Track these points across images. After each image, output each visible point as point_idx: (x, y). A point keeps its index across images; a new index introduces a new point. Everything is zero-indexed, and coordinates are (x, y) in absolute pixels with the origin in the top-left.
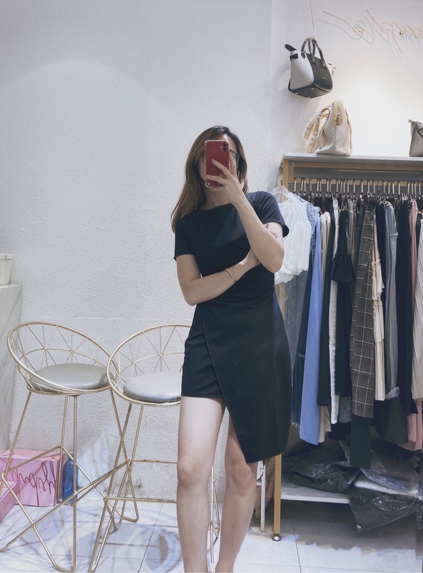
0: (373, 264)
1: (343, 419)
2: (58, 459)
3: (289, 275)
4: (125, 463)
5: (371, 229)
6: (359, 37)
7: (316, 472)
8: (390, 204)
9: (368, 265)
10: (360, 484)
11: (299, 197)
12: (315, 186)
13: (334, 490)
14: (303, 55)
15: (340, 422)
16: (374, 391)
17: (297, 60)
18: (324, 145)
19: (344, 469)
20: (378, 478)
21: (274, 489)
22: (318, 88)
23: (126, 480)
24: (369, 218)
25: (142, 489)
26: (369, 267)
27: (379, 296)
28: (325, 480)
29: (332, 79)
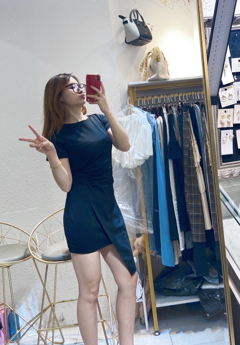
0: (192, 144)
1: (188, 246)
2: (3, 313)
3: (142, 160)
4: (50, 306)
5: (188, 123)
6: (165, 5)
7: (176, 285)
8: (197, 106)
9: (190, 145)
10: (205, 287)
11: (141, 110)
12: (150, 101)
13: (189, 294)
14: (131, 21)
15: (187, 248)
17: (127, 24)
18: (152, 75)
19: (194, 279)
20: (215, 280)
21: (151, 302)
22: (143, 40)
23: (52, 317)
24: (186, 116)
25: (65, 321)
26: (190, 146)
27: (199, 164)
28: (183, 289)
29: (152, 33)
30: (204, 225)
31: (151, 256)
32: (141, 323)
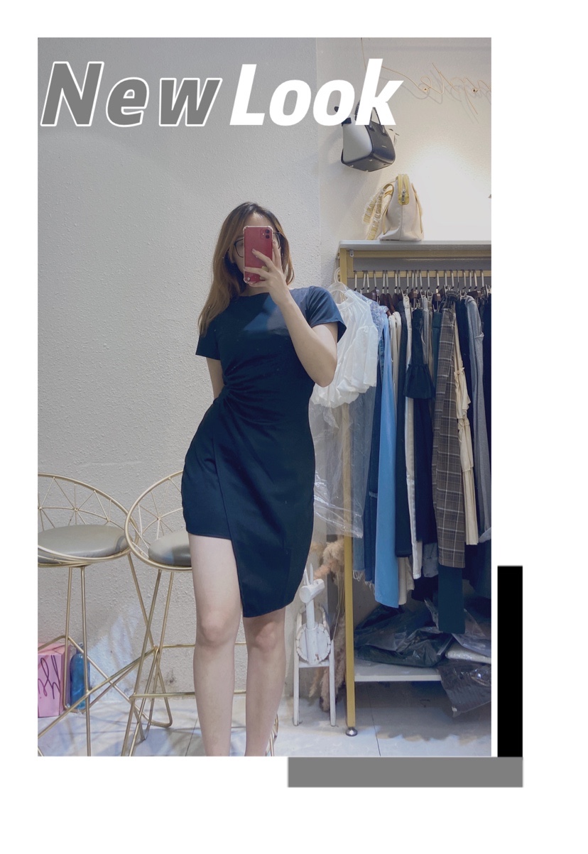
0: (455, 373)
1: (428, 573)
2: (62, 653)
3: (353, 393)
4: (152, 652)
5: (451, 331)
6: (425, 96)
7: (397, 643)
8: (472, 298)
9: (450, 375)
10: (454, 655)
11: (361, 295)
12: (380, 280)
13: (421, 665)
15: (425, 576)
16: (465, 534)
17: (349, 125)
18: (389, 230)
19: (433, 636)
20: (475, 645)
21: (345, 670)
22: (377, 159)
23: (154, 674)
24: (448, 317)
25: (175, 684)
26: (451, 377)
27: (465, 413)
28: (410, 653)
29: (395, 148)
30: (463, 536)
31: (354, 581)
32: (321, 707)
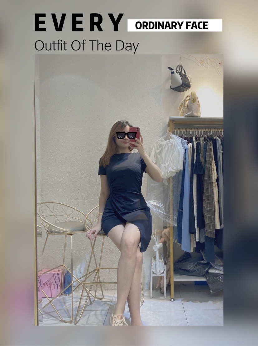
0: (212, 166)
2: (61, 272)
3: (174, 172)
5: (210, 150)
6: (202, 65)
7: (190, 267)
8: (219, 138)
10: (211, 271)
11: (177, 136)
12: (184, 132)
13: (199, 275)
14: (177, 72)
15: (201, 240)
17: (174, 74)
18: (188, 112)
19: (204, 264)
20: (219, 267)
21: (170, 277)
22: (184, 87)
24: (209, 145)
26: (210, 167)
27: (216, 180)
28: (195, 271)
29: (191, 83)
30: (214, 225)
31: (174, 243)
32: (161, 292)
